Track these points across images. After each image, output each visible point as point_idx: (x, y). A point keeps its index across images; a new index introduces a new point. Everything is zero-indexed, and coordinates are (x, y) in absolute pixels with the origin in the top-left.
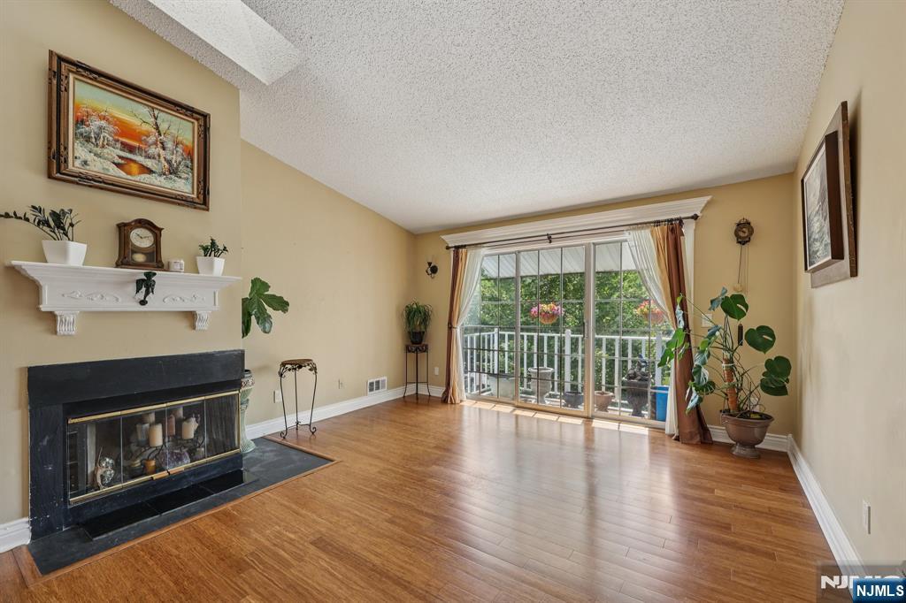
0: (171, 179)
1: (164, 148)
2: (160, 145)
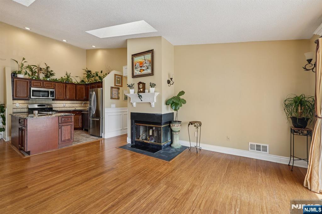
0: (147, 70)
2: (145, 63)
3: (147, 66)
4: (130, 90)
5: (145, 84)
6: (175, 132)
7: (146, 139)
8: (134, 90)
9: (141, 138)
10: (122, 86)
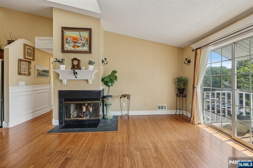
0: (83, 47)
1: (82, 40)
2: (81, 40)
3: (83, 43)
4: (61, 66)
5: (80, 60)
6: (108, 105)
7: (77, 117)
8: (65, 66)
9: (72, 116)
10: (33, 60)
